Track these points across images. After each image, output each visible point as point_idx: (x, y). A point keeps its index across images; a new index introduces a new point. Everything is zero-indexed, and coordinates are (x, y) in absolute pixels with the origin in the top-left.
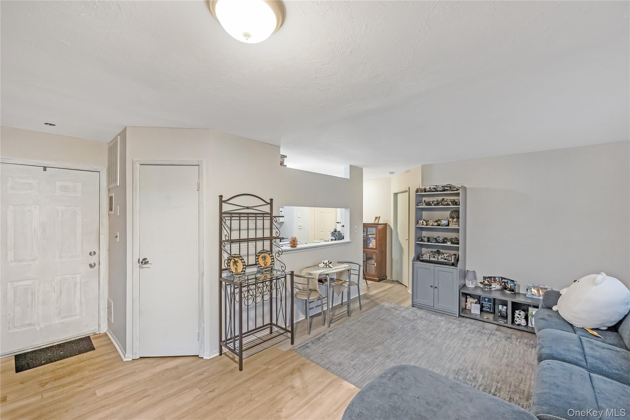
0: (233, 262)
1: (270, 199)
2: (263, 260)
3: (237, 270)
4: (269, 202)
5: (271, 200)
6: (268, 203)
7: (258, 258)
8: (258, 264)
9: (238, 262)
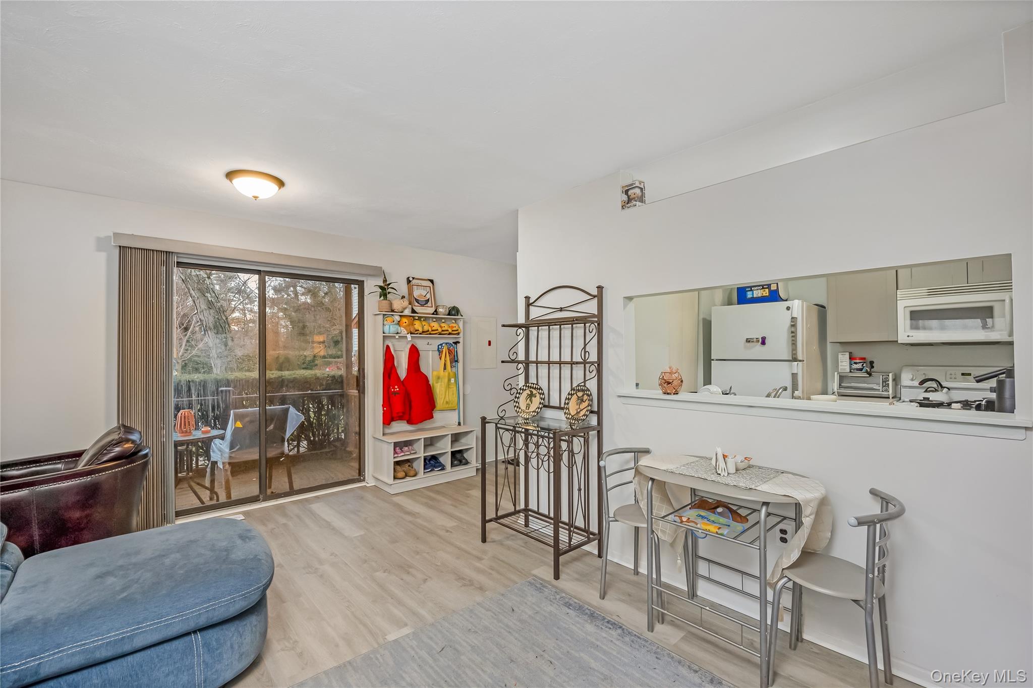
0: (528, 395)
1: (597, 287)
2: (577, 404)
3: (529, 408)
4: (595, 292)
5: (600, 288)
6: (595, 296)
7: (570, 399)
8: (567, 408)
9: (536, 396)
